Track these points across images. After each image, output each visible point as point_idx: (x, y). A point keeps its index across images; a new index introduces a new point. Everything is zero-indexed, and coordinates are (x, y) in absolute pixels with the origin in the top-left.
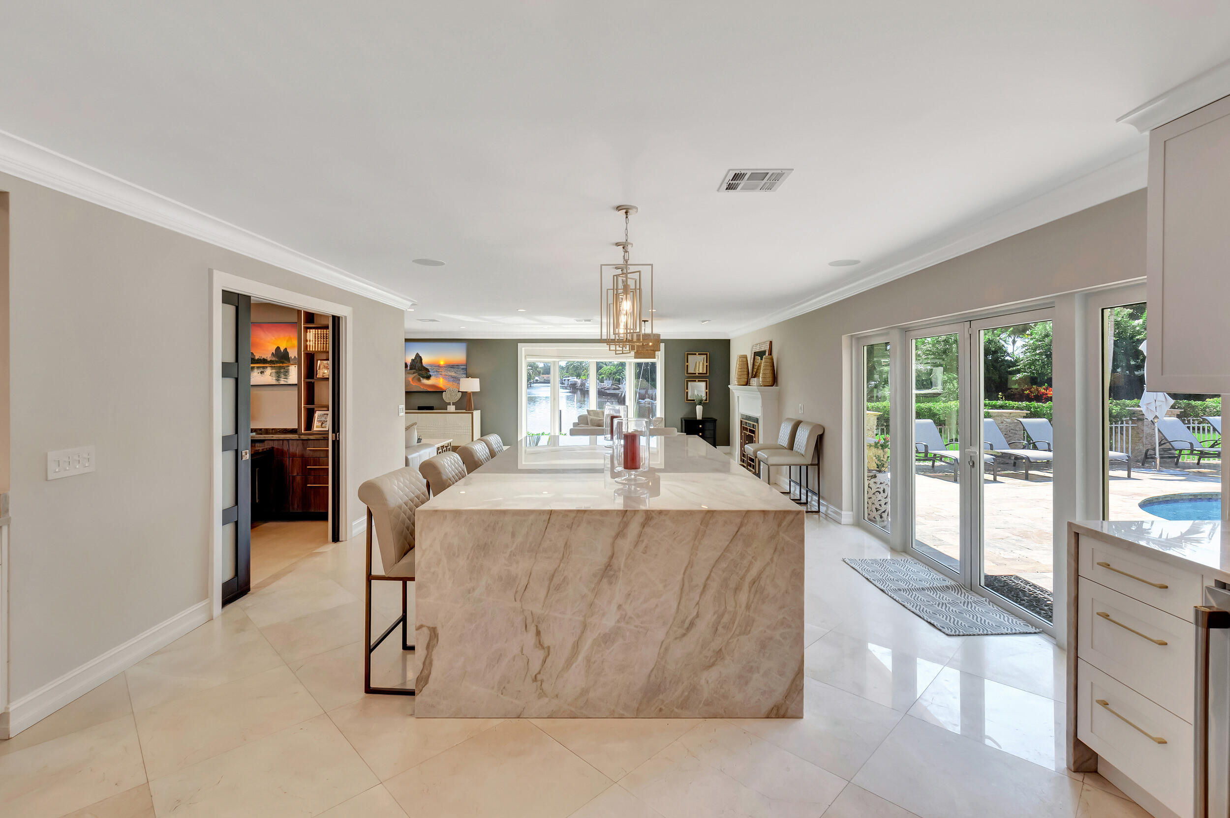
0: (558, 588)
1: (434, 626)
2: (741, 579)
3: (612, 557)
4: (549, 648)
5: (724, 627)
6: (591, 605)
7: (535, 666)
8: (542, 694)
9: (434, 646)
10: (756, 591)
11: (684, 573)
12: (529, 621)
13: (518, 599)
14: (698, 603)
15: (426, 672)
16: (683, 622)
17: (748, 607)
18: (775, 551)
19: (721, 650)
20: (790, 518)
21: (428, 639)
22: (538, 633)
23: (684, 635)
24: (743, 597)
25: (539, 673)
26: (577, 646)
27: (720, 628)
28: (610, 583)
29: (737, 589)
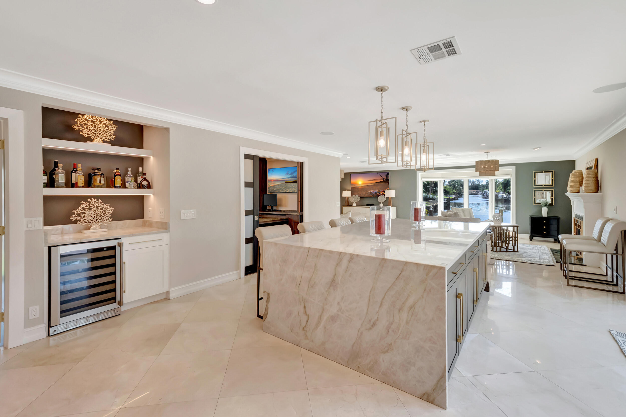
0: (312, 287)
1: (269, 293)
2: (403, 304)
3: (335, 276)
4: (309, 315)
5: (393, 331)
6: (326, 299)
7: (304, 324)
8: (306, 338)
9: (269, 302)
10: (413, 314)
11: (370, 293)
12: (301, 300)
13: (297, 288)
14: (377, 312)
15: (266, 312)
16: (370, 321)
17: (407, 323)
18: (425, 291)
19: (391, 344)
20: (434, 271)
21: (267, 298)
22: (305, 307)
23: (371, 329)
24: (404, 315)
25: (305, 327)
26: (320, 318)
27: (390, 330)
28: (334, 290)
29: (400, 310)
